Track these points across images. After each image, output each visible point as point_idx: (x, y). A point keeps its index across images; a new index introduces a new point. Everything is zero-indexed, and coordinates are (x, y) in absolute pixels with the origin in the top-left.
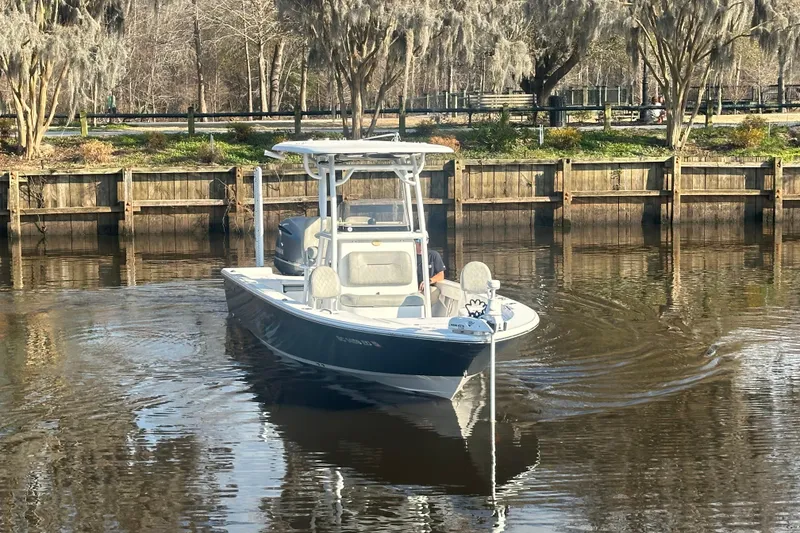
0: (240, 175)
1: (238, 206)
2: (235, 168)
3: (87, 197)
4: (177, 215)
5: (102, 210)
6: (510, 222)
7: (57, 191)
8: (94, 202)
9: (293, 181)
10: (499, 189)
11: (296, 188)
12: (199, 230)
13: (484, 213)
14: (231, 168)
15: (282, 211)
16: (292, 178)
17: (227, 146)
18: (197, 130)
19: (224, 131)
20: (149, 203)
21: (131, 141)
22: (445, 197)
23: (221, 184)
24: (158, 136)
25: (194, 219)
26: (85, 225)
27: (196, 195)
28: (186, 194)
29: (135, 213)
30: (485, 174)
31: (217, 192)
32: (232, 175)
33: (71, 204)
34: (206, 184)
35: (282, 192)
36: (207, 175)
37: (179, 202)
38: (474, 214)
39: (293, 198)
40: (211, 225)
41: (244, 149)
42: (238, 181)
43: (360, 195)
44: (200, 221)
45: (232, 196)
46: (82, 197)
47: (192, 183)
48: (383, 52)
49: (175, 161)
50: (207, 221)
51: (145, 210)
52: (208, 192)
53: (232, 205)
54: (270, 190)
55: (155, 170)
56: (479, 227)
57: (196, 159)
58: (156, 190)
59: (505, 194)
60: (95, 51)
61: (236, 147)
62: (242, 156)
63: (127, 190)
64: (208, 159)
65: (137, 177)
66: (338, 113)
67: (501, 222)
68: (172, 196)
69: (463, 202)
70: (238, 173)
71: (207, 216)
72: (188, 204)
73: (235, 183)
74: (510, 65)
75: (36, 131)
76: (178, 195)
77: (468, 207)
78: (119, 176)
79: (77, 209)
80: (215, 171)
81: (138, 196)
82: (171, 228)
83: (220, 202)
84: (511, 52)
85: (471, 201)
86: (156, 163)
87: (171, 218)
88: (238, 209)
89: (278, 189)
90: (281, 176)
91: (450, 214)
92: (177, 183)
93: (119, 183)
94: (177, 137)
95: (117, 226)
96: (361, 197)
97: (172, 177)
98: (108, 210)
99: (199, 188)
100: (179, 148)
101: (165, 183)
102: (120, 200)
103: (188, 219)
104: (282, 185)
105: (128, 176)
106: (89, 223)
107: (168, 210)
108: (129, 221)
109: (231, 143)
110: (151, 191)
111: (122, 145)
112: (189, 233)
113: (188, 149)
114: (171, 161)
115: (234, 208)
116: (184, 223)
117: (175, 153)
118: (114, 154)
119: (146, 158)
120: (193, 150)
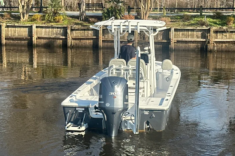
0: (212, 30)
1: (210, 41)
2: (210, 28)
3: (159, 36)
4: (189, 44)
5: (163, 41)
8: (161, 38)
9: (232, 33)
11: (233, 36)
12: (196, 50)
14: (209, 28)
15: (227, 44)
17: (212, 20)
18: (203, 14)
19: (212, 14)
20: (180, 39)
21: (179, 17)
23: (205, 33)
24: (187, 16)
25: (195, 46)
27: (196, 37)
28: (192, 36)
29: (174, 43)
31: (203, 36)
32: (209, 31)
34: (200, 33)
35: (228, 37)
36: (200, 30)
37: (190, 39)
39: (231, 39)
40: (201, 48)
41: (218, 21)
44: (197, 46)
45: (209, 38)
47: (195, 33)
49: (192, 25)
50: (200, 46)
51: (178, 42)
52: (200, 36)
53: (208, 41)
54: (223, 36)
55: (182, 28)
57: (198, 24)
58: (182, 35)
61: (215, 20)
62: (216, 23)
63: (172, 34)
64: (203, 24)
65: (176, 30)
68: (188, 37)
70: (211, 30)
71: (199, 44)
72: (193, 40)
73: (210, 33)
75: (146, 14)
76: (190, 37)
78: (169, 30)
80: (203, 29)
81: (176, 37)
82: (187, 48)
83: (204, 40)
86: (184, 25)
87: (187, 45)
88: (210, 43)
89: (226, 36)
90: (227, 31)
92: (190, 32)
93: (170, 32)
94: (195, 16)
95: (169, 47)
97: (188, 30)
98: (166, 41)
99: (197, 35)
100: (194, 20)
101: (185, 32)
102: (170, 38)
103: (192, 45)
104: (228, 34)
105: (173, 29)
106: (159, 45)
107: (186, 42)
108: (172, 45)
109: (213, 19)
110: (181, 35)
111: (175, 19)
112: (193, 50)
113: (197, 20)
114: (190, 25)
115: (209, 43)
116: (191, 47)
117: (192, 22)
118: (171, 22)
119: (182, 23)
120: (199, 21)
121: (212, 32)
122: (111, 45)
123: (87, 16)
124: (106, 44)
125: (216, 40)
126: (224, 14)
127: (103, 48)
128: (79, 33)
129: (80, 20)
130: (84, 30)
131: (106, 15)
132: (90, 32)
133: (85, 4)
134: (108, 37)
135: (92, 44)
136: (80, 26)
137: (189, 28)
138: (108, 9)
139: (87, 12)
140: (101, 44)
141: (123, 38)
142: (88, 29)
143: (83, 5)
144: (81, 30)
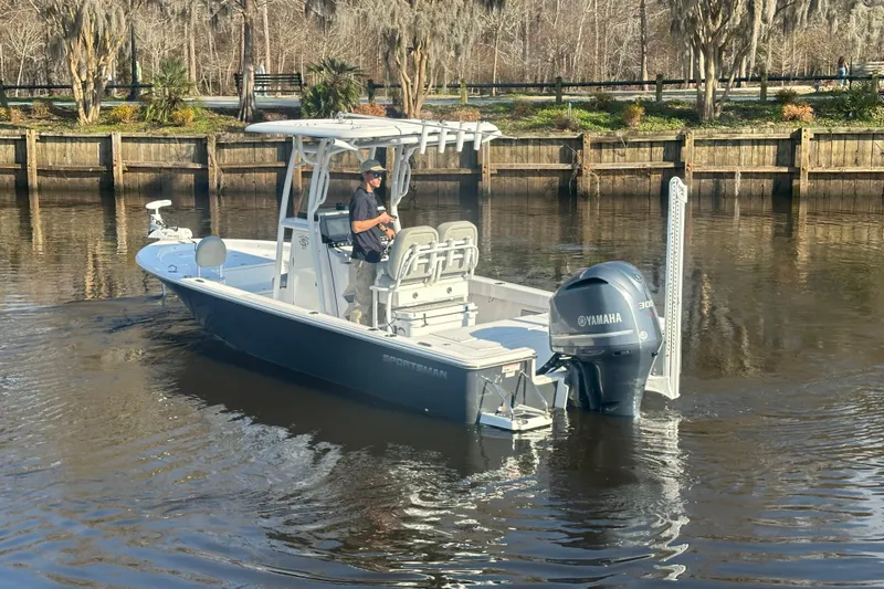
0: (587, 141)
1: (584, 170)
2: (582, 135)
3: (451, 159)
4: (530, 178)
5: (462, 172)
6: (859, 192)
7: (427, 154)
8: (458, 163)
9: (639, 147)
10: (849, 158)
11: (641, 154)
12: (549, 192)
13: (833, 182)
14: (579, 134)
15: (627, 176)
16: (638, 145)
17: (586, 114)
18: (564, 97)
19: (587, 99)
20: (505, 166)
21: (502, 108)
22: (792, 165)
23: (571, 148)
24: (524, 104)
25: (545, 182)
26: (450, 184)
27: (548, 159)
28: (538, 157)
29: (492, 175)
30: (835, 142)
31: (566, 157)
32: (579, 142)
33: (437, 166)
34: (556, 149)
35: (628, 158)
36: (558, 141)
37: (531, 165)
38: (822, 183)
39: (637, 164)
40: (560, 188)
41: (602, 116)
42: (585, 147)
43: (704, 162)
44: (551, 183)
45: (580, 161)
46: (448, 160)
47: (544, 149)
48: (734, 20)
49: (535, 127)
50: (557, 184)
51: (501, 172)
52: (558, 158)
53: (578, 170)
54: (617, 156)
56: (826, 196)
57: (553, 126)
58: (511, 154)
59: (856, 162)
61: (594, 115)
62: (597, 123)
63: (485, 153)
64: (564, 125)
65: (495, 142)
66: (690, 82)
67: (851, 192)
68: (525, 160)
69: (809, 170)
70: (585, 139)
71: (557, 179)
72: (539, 168)
73: (582, 148)
74: (866, 32)
75: (415, 101)
76: (531, 159)
77: (814, 176)
79: (442, 171)
80: (564, 137)
81: (496, 159)
82: (524, 190)
83: (569, 167)
84: (869, 18)
85: (820, 170)
86: (516, 129)
87: (524, 180)
88: (584, 174)
89: (624, 155)
90: (626, 143)
91: (795, 182)
92: (531, 147)
94: (543, 105)
95: (477, 187)
96: (705, 164)
97: (525, 142)
98: (469, 172)
99: (550, 153)
100: (541, 116)
101: (519, 148)
102: (478, 163)
103: (538, 182)
104: (628, 151)
106: (453, 183)
107: (522, 173)
108: (487, 182)
109: (590, 111)
110: (508, 155)
111: (491, 113)
112: (540, 195)
113: (549, 116)
114: (531, 127)
115: (580, 172)
116: (536, 185)
117: (537, 120)
119: (510, 124)
120: (553, 118)
121: (586, 147)
123: (258, 108)
125: (599, 166)
126: (618, 98)
128: (239, 153)
129: (242, 120)
130: (254, 145)
131: (309, 104)
132: (269, 151)
133: (252, 77)
135: (275, 182)
136: (242, 135)
137: (528, 136)
138: (314, 90)
140: (298, 181)
142: (264, 144)
143: (249, 78)
144: (244, 145)
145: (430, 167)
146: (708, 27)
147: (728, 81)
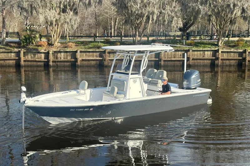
0: (107, 52)
2: (105, 50)
4: (91, 62)
5: (72, 60)
6: (175, 65)
7: (61, 55)
8: (70, 58)
12: (96, 66)
13: (169, 62)
18: (97, 40)
19: (102, 40)
20: (84, 58)
21: (80, 43)
22: (159, 58)
23: (102, 54)
24: (86, 42)
27: (95, 57)
28: (93, 56)
29: (80, 61)
30: (169, 52)
31: (101, 56)
33: (64, 58)
34: (98, 54)
36: (98, 52)
37: (91, 58)
38: (166, 62)
44: (96, 63)
45: (104, 57)
46: (67, 57)
47: (95, 54)
48: (144, 20)
49: (91, 48)
50: (98, 63)
51: (83, 60)
52: (98, 56)
54: (114, 56)
55: (85, 50)
56: (167, 66)
57: (96, 48)
58: (85, 55)
59: (174, 57)
60: (71, 19)
63: (78, 55)
64: (99, 47)
65: (81, 52)
66: (131, 36)
67: (173, 65)
68: (89, 57)
69: (163, 59)
71: (98, 62)
72: (93, 59)
73: (105, 53)
74: (177, 24)
75: (56, 40)
76: (91, 57)
78: (76, 52)
79: (66, 60)
80: (100, 50)
81: (81, 57)
82: (89, 65)
83: (102, 59)
84: (177, 21)
85: (166, 59)
86: (86, 48)
87: (89, 62)
91: (160, 62)
92: (91, 54)
93: (76, 53)
94: (91, 42)
95: (76, 64)
97: (89, 52)
98: (74, 60)
100: (91, 45)
101: (88, 53)
102: (77, 58)
103: (93, 63)
105: (79, 52)
106: (69, 63)
107: (89, 60)
108: (79, 63)
109: (104, 44)
110: (84, 55)
111: (77, 44)
112: (93, 66)
113: (94, 45)
114: (89, 48)
115: (105, 60)
116: (92, 64)
117: (90, 46)
118: (75, 46)
119: (83, 47)
120: (95, 45)
122: (31, 64)
123: (7, 42)
124: (26, 63)
125: (110, 58)
127: (25, 66)
128: (3, 55)
129: (2, 45)
130: (8, 52)
131: (24, 41)
132: (13, 54)
133: (5, 32)
134: (28, 57)
135: (15, 63)
136: (4, 50)
137: (90, 50)
138: (25, 36)
139: (7, 38)
140: (22, 63)
141: (40, 59)
142: (11, 52)
143: (4, 33)
144: (5, 52)
145: (62, 59)
146: (136, 22)
147: (141, 36)
